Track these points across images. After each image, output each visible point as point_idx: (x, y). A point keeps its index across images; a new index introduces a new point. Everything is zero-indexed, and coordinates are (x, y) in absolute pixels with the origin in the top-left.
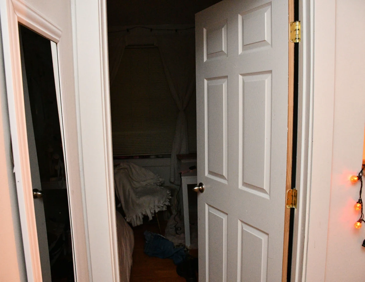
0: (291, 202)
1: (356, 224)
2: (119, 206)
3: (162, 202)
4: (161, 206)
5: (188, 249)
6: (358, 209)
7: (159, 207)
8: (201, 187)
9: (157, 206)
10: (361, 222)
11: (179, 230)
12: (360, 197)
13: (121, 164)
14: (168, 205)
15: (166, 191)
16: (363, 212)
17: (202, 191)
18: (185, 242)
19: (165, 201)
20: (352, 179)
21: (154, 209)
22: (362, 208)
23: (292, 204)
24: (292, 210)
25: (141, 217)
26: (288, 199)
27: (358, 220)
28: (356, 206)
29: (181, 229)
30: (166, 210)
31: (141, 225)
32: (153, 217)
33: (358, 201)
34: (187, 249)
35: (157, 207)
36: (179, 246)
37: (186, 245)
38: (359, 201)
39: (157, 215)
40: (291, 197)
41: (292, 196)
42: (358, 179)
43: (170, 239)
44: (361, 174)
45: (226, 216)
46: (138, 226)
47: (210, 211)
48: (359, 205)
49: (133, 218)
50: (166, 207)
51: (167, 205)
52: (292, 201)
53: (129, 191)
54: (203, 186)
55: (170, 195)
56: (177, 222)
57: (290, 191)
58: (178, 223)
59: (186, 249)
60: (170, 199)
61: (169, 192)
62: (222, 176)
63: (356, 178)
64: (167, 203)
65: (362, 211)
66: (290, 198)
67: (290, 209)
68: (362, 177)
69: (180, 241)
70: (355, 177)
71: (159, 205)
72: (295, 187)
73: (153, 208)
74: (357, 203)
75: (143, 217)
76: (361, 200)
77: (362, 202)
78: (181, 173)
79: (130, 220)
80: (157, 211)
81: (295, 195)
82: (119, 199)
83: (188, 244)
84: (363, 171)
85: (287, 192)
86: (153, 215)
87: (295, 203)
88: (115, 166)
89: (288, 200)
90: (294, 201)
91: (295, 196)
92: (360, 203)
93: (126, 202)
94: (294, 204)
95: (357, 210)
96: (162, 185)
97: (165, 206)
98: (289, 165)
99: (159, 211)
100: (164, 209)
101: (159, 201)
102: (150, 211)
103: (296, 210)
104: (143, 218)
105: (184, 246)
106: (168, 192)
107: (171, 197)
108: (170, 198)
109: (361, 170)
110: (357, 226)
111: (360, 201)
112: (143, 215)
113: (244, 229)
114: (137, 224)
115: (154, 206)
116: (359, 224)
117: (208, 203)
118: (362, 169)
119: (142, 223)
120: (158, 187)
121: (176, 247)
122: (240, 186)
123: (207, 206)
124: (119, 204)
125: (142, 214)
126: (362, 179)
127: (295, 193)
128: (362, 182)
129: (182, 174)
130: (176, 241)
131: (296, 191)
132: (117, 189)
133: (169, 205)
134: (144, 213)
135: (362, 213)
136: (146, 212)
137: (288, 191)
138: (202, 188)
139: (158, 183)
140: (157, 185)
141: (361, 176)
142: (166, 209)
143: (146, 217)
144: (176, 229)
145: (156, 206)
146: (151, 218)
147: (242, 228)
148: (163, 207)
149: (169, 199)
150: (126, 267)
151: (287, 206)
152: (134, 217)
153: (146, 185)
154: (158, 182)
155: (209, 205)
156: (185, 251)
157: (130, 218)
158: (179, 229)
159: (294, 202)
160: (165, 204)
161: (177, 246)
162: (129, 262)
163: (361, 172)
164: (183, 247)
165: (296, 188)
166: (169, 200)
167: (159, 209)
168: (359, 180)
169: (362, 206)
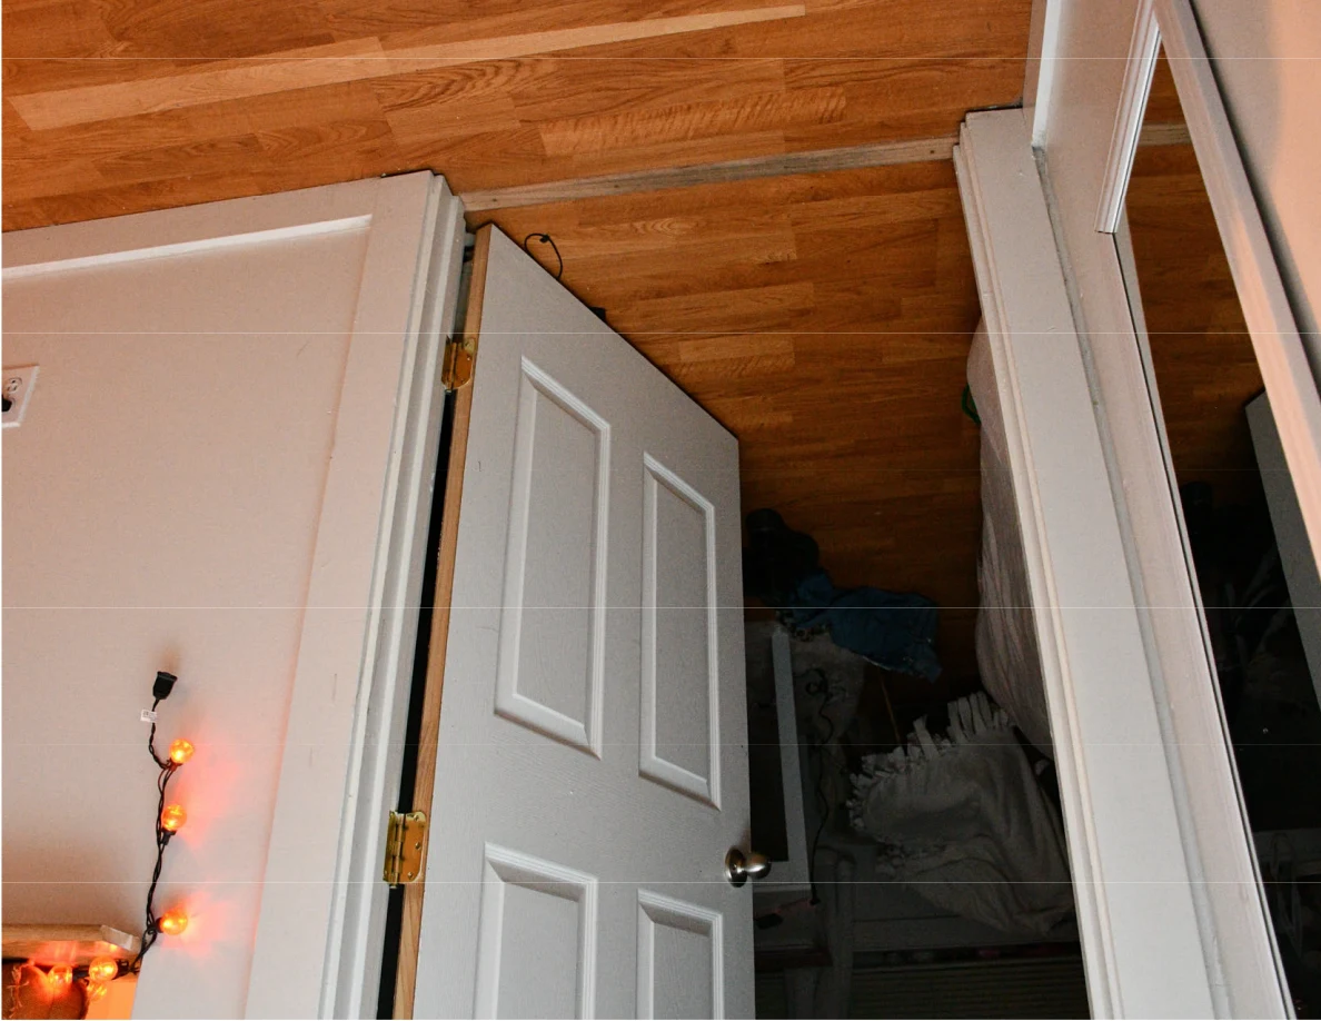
0: (408, 833)
1: (187, 758)
2: (1040, 767)
3: (881, 786)
4: (883, 770)
5: (781, 621)
6: (176, 812)
7: (893, 766)
8: (739, 870)
9: (897, 771)
10: (171, 760)
11: (812, 686)
12: (161, 853)
13: (1045, 928)
14: (857, 775)
15: (865, 827)
16: (160, 795)
17: (736, 857)
18: (792, 646)
19: (869, 789)
20: (181, 921)
21: (909, 761)
22: (160, 810)
23: (405, 828)
24: (406, 804)
25: (954, 729)
26: (417, 848)
27: (178, 768)
28: (182, 819)
29: (808, 686)
30: (865, 755)
31: (955, 699)
32: (912, 729)
33: (172, 838)
34: (784, 624)
35: (898, 766)
36: (814, 632)
37: (786, 635)
38: (169, 836)
39: (898, 737)
40: (405, 853)
41: (402, 858)
42: (158, 922)
43: (845, 655)
44: (149, 938)
45: (645, 766)
46: (967, 695)
47: (704, 780)
48: (170, 824)
49: (985, 724)
50: (864, 766)
51: (861, 776)
52: (404, 838)
53: (1008, 821)
54: (730, 876)
55: (851, 814)
56: (824, 717)
57: (411, 878)
58: (820, 713)
59: (789, 621)
60: (852, 797)
61: (855, 825)
62: (660, 917)
63: (167, 924)
64: (862, 780)
65: (162, 798)
66: (410, 852)
67: (414, 808)
68: (145, 928)
69: (809, 647)
70: (169, 930)
71: (891, 773)
72: (391, 890)
73: (912, 765)
74: (174, 833)
75: (949, 729)
76: (159, 842)
77: (158, 833)
78: (815, 901)
79: (996, 714)
80: (899, 750)
81: (391, 862)
82: (1044, 792)
83: (780, 637)
84: (139, 951)
85: (420, 874)
86: (910, 736)
87: (394, 830)
88: (1070, 919)
89: (420, 845)
90: (396, 839)
91: (394, 858)
92: (165, 830)
93: (1014, 783)
94: (397, 826)
95: (178, 807)
96: (884, 850)
97: (867, 771)
98: (405, 980)
99: (891, 750)
100: (870, 759)
101: (892, 789)
102: (922, 751)
103: (394, 805)
104: (948, 723)
105: (793, 630)
106: (858, 821)
107: (849, 804)
108: (850, 799)
109: (145, 956)
110: (186, 750)
111: (163, 836)
112: (948, 737)
113: (582, 726)
114: (968, 700)
115: (908, 769)
116: (178, 756)
117: (710, 810)
118: (140, 957)
119: (950, 706)
120: (898, 844)
121: (824, 627)
122: (591, 885)
123: (717, 799)
124: (1044, 772)
125: (952, 741)
126: (148, 919)
127: (393, 870)
128: (149, 910)
129: (810, 899)
130: (824, 646)
131: (386, 879)
132: (1054, 831)
133: (853, 776)
134: (946, 743)
135: (162, 793)
136: (939, 748)
137: (415, 881)
138: (734, 869)
139: (899, 856)
140: (902, 848)
141: (148, 931)
142: (863, 758)
143: (939, 728)
144: (823, 687)
145: (903, 770)
146: (919, 725)
147: (587, 729)
148: (877, 768)
149: (855, 797)
150: (1000, 564)
151: (422, 818)
152: (980, 728)
153: (943, 848)
154: (896, 862)
155: (708, 802)
156: (790, 614)
157: (996, 723)
158: (813, 688)
159: (397, 831)
160: (870, 777)
161: (820, 632)
162: (992, 578)
163: (144, 949)
164: (798, 629)
165: (385, 888)
166: (856, 792)
167: (890, 757)
168: (156, 918)
169: (159, 819)
